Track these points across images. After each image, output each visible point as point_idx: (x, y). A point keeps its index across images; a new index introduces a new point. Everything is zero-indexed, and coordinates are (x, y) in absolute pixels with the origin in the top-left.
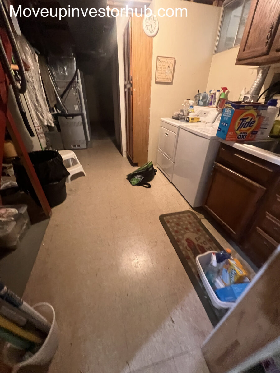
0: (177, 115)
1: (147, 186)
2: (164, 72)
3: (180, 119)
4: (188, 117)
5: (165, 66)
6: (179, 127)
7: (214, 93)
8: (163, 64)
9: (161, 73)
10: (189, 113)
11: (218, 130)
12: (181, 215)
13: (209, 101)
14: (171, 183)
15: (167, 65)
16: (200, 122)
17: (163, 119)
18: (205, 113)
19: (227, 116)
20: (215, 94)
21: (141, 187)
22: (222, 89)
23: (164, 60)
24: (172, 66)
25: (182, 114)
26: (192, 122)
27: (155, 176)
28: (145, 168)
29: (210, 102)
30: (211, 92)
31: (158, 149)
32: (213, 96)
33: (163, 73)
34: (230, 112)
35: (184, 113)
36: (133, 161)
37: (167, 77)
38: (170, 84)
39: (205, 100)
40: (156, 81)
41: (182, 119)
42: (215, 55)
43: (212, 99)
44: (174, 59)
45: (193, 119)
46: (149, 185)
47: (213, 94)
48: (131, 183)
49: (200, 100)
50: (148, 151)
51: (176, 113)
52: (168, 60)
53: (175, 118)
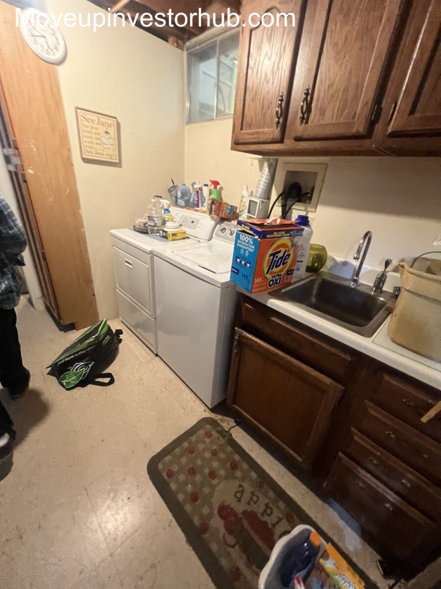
0: (143, 225)
1: (107, 380)
2: (99, 142)
3: (149, 233)
4: (165, 229)
5: (97, 129)
6: (152, 253)
7: (199, 188)
8: (94, 126)
9: (92, 143)
10: (164, 222)
11: (232, 271)
12: (193, 438)
13: (194, 200)
14: (157, 355)
15: (102, 129)
16: (188, 238)
17: (114, 232)
18: (191, 221)
19: (246, 248)
20: (201, 189)
21: (90, 387)
22: (212, 184)
23: (95, 117)
24: (113, 131)
25: (153, 224)
26: (173, 240)
27: (120, 345)
28: (93, 341)
29: (196, 202)
30: (195, 186)
31: (115, 288)
32: (199, 192)
33: (97, 144)
34: (252, 243)
35: (156, 222)
36: (61, 321)
37: (107, 152)
38: (118, 165)
39: (186, 198)
40: (84, 157)
41: (153, 232)
42: (188, 126)
43: (198, 198)
44: (115, 120)
45: (174, 235)
46: (109, 375)
47: (198, 190)
48: (62, 385)
49: (179, 197)
50: (94, 295)
51: (140, 221)
52: (103, 119)
53: (139, 230)
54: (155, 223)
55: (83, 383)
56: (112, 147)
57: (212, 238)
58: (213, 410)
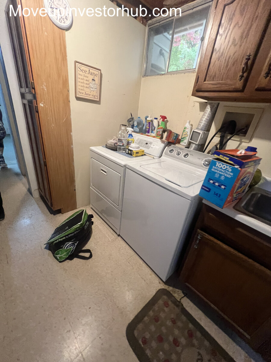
0: (113, 145)
1: (87, 255)
4: (130, 148)
5: (87, 77)
6: (125, 167)
7: (151, 120)
8: (86, 75)
9: (84, 87)
10: (128, 143)
11: (202, 188)
12: (156, 307)
13: (146, 128)
14: (119, 235)
15: (91, 77)
16: (145, 155)
17: (93, 148)
18: (146, 143)
19: (222, 173)
21: (75, 259)
22: (162, 118)
23: (87, 69)
25: (122, 145)
26: (136, 156)
28: (78, 227)
29: (147, 130)
31: (90, 185)
33: (86, 87)
34: (230, 170)
36: (52, 208)
37: (92, 94)
38: (98, 102)
39: (140, 126)
40: (77, 96)
42: (144, 78)
44: (99, 71)
45: (137, 153)
46: (88, 251)
48: (56, 258)
49: (135, 126)
50: (75, 190)
51: (111, 142)
52: (92, 71)
53: (110, 148)
54: (123, 144)
55: (71, 257)
56: (96, 90)
57: (162, 156)
58: (166, 283)
